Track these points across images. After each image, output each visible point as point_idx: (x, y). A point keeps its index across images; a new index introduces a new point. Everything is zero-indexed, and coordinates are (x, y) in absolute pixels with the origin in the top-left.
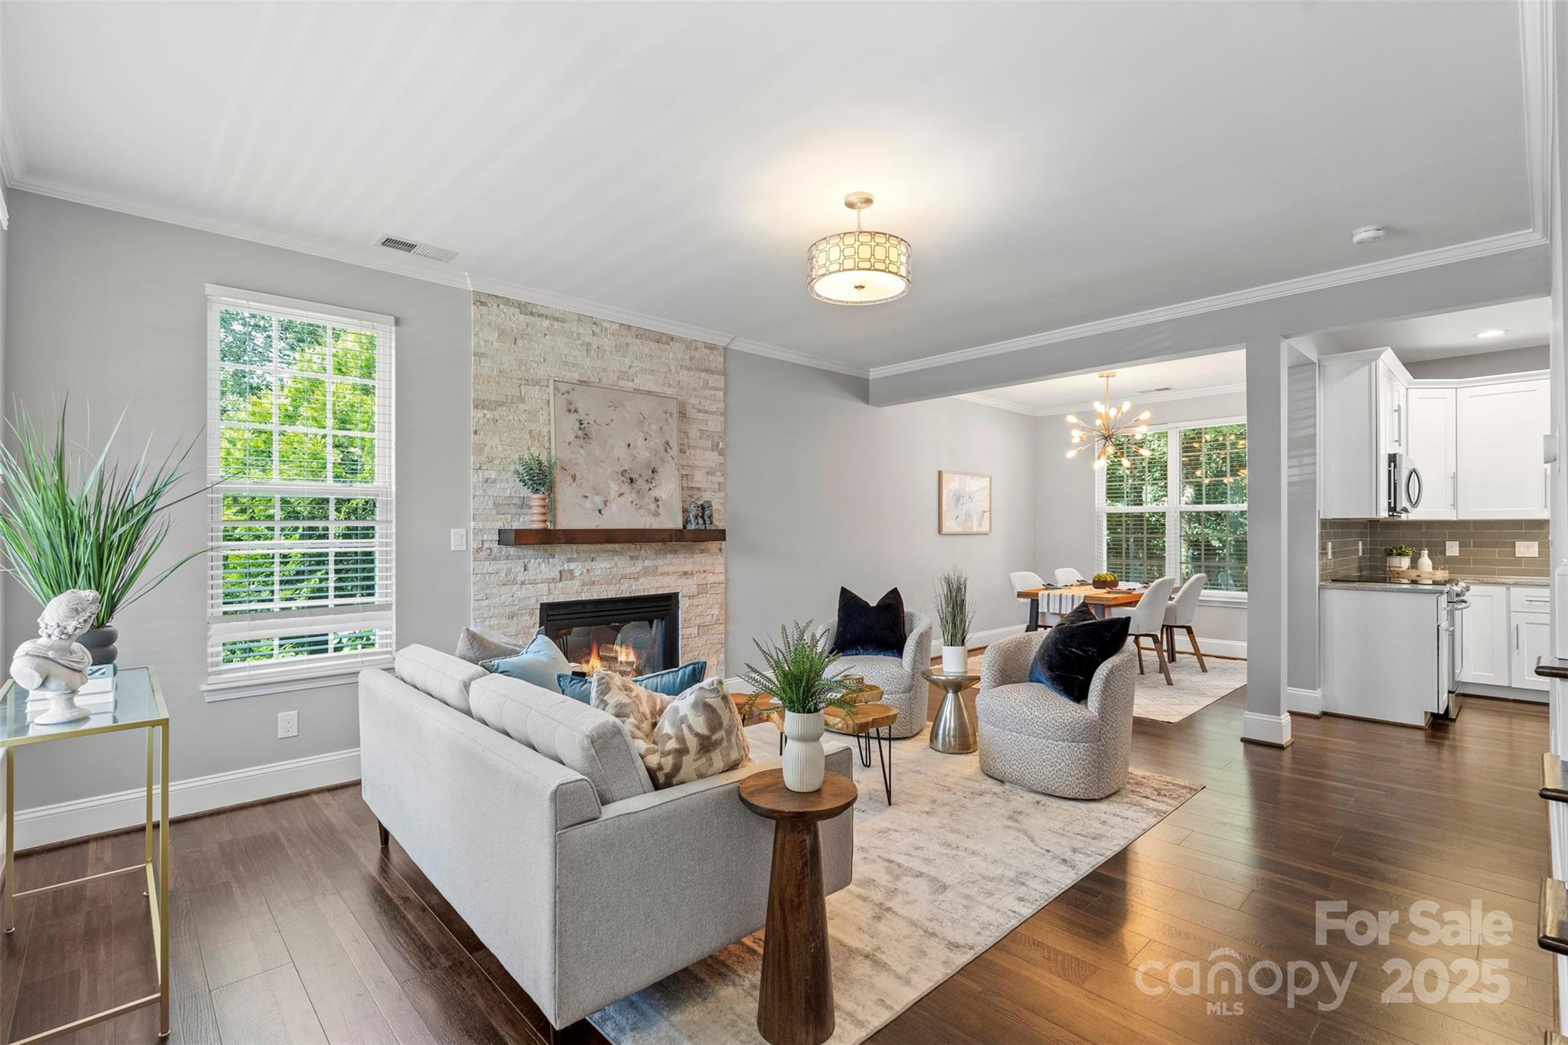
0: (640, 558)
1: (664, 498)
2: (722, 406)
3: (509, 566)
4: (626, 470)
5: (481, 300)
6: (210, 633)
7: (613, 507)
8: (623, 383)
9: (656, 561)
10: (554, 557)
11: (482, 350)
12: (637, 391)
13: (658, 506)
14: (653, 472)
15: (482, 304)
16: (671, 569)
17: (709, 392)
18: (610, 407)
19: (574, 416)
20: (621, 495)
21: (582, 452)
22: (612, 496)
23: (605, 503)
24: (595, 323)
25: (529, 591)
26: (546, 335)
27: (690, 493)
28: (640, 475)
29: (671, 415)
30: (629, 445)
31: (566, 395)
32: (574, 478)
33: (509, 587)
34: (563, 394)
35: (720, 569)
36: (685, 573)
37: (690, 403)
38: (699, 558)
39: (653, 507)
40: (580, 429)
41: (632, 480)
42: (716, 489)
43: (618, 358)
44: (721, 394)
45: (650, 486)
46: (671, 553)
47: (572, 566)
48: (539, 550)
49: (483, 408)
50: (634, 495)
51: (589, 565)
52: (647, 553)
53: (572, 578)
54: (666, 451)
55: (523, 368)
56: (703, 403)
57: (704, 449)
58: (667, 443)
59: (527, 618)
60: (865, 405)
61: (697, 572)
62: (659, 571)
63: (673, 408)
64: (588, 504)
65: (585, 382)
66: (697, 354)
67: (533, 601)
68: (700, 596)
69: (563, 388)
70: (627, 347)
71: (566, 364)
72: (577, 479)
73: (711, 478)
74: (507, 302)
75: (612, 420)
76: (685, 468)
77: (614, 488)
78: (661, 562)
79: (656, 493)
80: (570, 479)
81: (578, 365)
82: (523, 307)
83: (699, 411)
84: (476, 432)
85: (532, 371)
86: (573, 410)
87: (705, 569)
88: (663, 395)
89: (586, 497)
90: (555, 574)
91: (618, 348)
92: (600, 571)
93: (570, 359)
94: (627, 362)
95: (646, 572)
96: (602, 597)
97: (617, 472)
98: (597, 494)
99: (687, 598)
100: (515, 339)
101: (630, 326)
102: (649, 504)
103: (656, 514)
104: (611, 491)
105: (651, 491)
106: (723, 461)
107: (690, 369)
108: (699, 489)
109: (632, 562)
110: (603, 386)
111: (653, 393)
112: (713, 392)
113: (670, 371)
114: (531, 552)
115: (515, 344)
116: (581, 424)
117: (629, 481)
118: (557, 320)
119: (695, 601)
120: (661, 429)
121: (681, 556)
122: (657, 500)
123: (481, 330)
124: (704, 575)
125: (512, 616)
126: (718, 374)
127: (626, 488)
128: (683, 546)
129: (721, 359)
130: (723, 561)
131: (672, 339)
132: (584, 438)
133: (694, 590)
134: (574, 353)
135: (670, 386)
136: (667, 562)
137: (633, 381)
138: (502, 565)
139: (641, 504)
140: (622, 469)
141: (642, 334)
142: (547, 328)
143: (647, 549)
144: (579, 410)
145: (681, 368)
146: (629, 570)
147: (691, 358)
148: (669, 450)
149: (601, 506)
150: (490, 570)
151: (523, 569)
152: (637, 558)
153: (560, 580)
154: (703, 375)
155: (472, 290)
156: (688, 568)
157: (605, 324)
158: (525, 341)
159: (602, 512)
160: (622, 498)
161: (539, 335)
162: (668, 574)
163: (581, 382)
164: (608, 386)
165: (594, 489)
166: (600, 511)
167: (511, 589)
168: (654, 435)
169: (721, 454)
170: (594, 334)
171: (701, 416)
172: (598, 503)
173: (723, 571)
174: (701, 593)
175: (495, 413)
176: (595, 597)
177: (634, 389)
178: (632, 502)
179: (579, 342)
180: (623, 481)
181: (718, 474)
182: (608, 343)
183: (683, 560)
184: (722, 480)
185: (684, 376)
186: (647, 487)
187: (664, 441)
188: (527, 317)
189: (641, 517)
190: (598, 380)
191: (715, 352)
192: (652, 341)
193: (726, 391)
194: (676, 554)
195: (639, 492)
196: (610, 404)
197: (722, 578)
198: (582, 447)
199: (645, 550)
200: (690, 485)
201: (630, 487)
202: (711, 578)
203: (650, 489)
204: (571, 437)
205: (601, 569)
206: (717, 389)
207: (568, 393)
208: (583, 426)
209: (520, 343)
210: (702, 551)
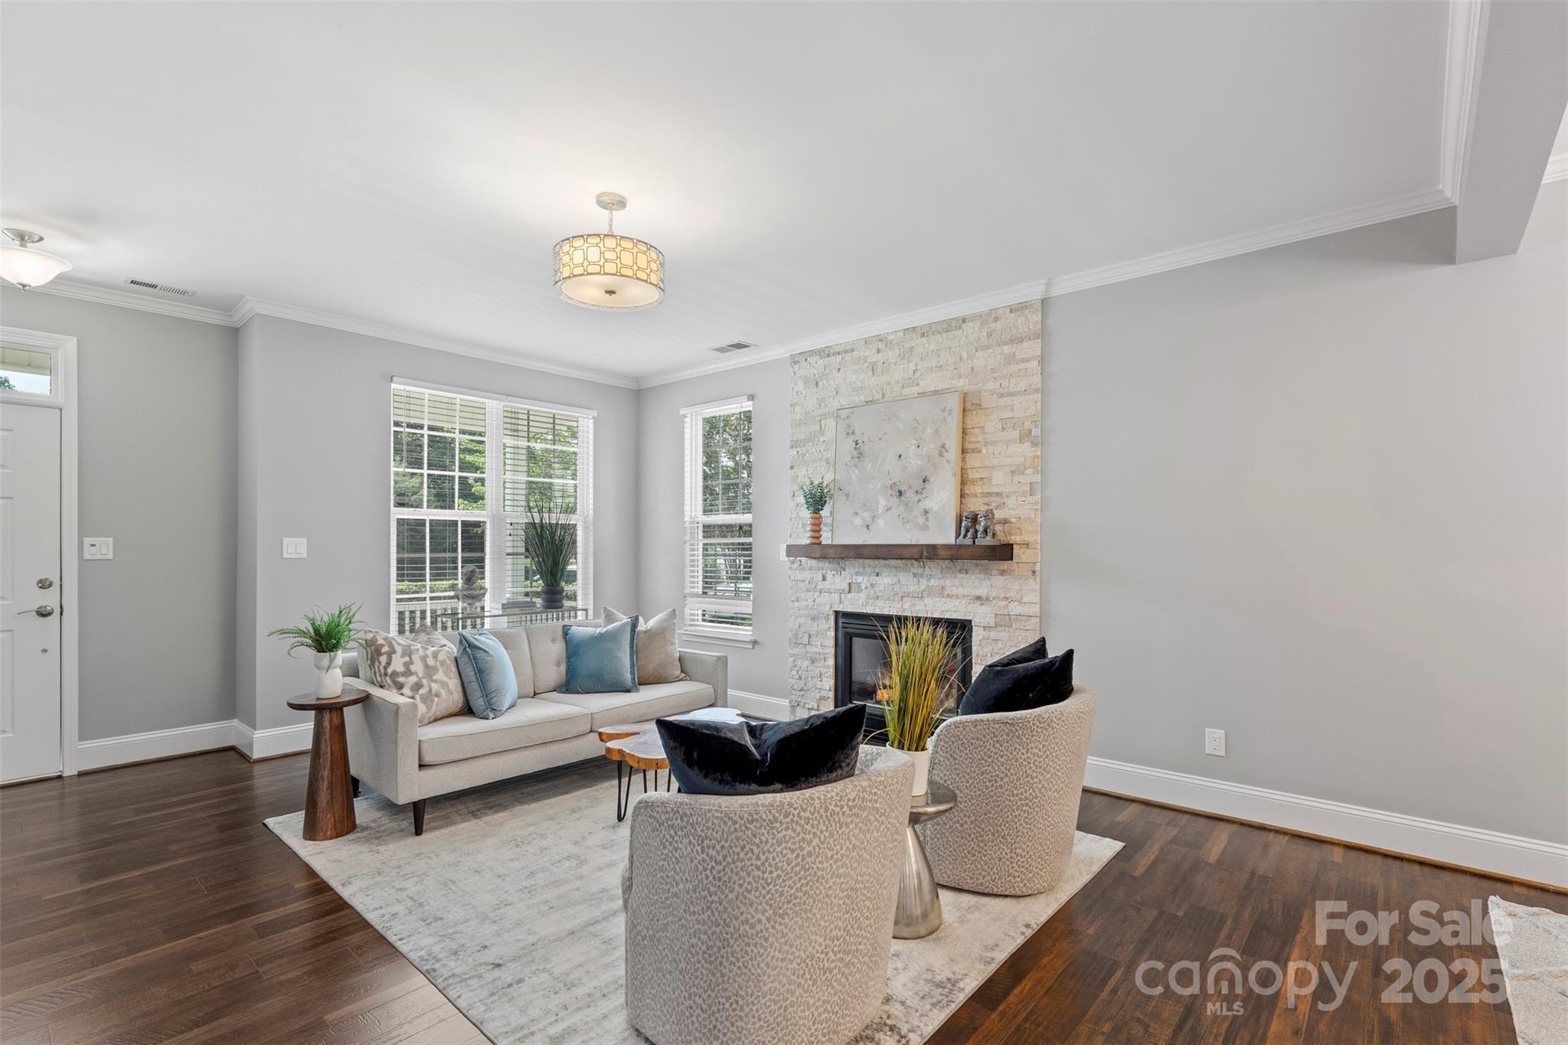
0: (925, 575)
1: (934, 510)
2: (1036, 380)
3: (811, 576)
4: (895, 483)
5: (794, 360)
6: (686, 602)
7: (881, 523)
8: (907, 391)
9: (942, 581)
10: (844, 570)
11: (795, 401)
12: (922, 394)
13: (927, 519)
14: (924, 482)
15: (796, 362)
16: (961, 591)
17: (1016, 367)
18: (884, 420)
19: (851, 438)
20: (888, 509)
21: (856, 471)
22: (880, 511)
23: (873, 518)
24: (881, 340)
25: (825, 598)
26: (839, 369)
27: (986, 500)
28: (910, 487)
29: (950, 411)
30: (900, 456)
31: (846, 421)
32: (847, 496)
33: (811, 593)
34: (844, 420)
35: (1034, 597)
36: (979, 598)
37: (985, 391)
38: (998, 581)
39: (921, 520)
40: (856, 449)
41: (900, 493)
42: (1024, 492)
43: (902, 366)
44: (1035, 364)
45: (920, 497)
46: (960, 573)
47: (860, 579)
48: (833, 563)
49: (796, 447)
50: (902, 509)
51: (874, 579)
52: (931, 571)
53: (860, 591)
54: (941, 455)
55: (823, 405)
56: (1005, 383)
57: (1008, 443)
58: (943, 446)
59: (824, 621)
60: (1447, 270)
61: (994, 598)
62: (946, 593)
63: (954, 403)
64: (858, 521)
65: (871, 401)
66: (998, 326)
67: (827, 607)
68: (1000, 629)
69: (844, 413)
70: (911, 352)
71: (855, 390)
72: (851, 497)
73: (1017, 478)
74: (813, 353)
75: (885, 434)
76: (979, 470)
77: (883, 502)
78: (948, 583)
79: (926, 504)
80: (844, 498)
81: (865, 386)
82: (825, 353)
83: (1002, 395)
84: (792, 468)
85: (829, 405)
86: (851, 432)
87: (1008, 596)
88: (953, 390)
89: (857, 514)
90: (845, 586)
91: (902, 357)
92: (883, 586)
93: (859, 384)
94: (912, 367)
95: (930, 592)
96: (884, 613)
97: (886, 487)
98: (866, 510)
99: (982, 629)
100: (817, 383)
101: (914, 328)
102: (917, 517)
103: (925, 528)
104: (879, 506)
105: (920, 503)
106: (1039, 453)
107: (987, 348)
108: (998, 494)
109: (916, 580)
110: (886, 400)
111: (941, 392)
112: (1022, 366)
113: (961, 359)
114: (827, 565)
115: (817, 386)
116: (857, 444)
117: (898, 494)
118: (846, 352)
119: (993, 634)
120: (936, 431)
121: (973, 577)
122: (926, 512)
123: (796, 384)
124: (1004, 603)
125: (814, 619)
126: (1030, 339)
127: (895, 501)
128: (977, 565)
129: (1037, 317)
130: (1038, 587)
131: (964, 321)
132: (858, 458)
133: (991, 620)
134: (862, 377)
135: (960, 377)
136: (957, 582)
137: (918, 385)
138: (807, 575)
139: (908, 517)
140: (891, 482)
141: (925, 332)
142: (840, 363)
143: (932, 565)
144: (855, 431)
145: (977, 351)
146: (912, 589)
147: (989, 335)
148: (945, 454)
149: (869, 521)
150: (799, 578)
151: (821, 579)
152: (921, 576)
153: (849, 592)
154: (1006, 349)
155: (788, 355)
156: (982, 591)
157: (891, 337)
158: (825, 382)
159: (870, 527)
160: (890, 512)
161: (834, 372)
162: (957, 596)
163: (866, 402)
164: (891, 399)
165: (864, 505)
166: (868, 527)
167: (813, 595)
168: (927, 439)
169: (1034, 444)
170: (879, 351)
171: (1002, 401)
172: (867, 519)
173: (1038, 600)
174: (1001, 626)
175: (803, 449)
176: (878, 611)
177: (918, 394)
178: (899, 516)
179: (866, 365)
180: (891, 495)
181: (1029, 471)
182: (891, 355)
183: (976, 581)
184: (1037, 478)
185: (981, 360)
186: (916, 498)
187: (940, 444)
188: (825, 360)
189: (908, 532)
190: (881, 397)
191: (1026, 312)
192: (939, 333)
193: (1043, 361)
194: (967, 573)
195: (907, 505)
196: (884, 418)
197: (1035, 610)
198: (856, 466)
199: (930, 568)
200: (986, 490)
201: (898, 500)
202: (1015, 609)
203: (920, 500)
204: (847, 458)
205: (884, 584)
206: (1028, 360)
207: (848, 417)
208: (858, 446)
209: (820, 383)
210: (1003, 572)
